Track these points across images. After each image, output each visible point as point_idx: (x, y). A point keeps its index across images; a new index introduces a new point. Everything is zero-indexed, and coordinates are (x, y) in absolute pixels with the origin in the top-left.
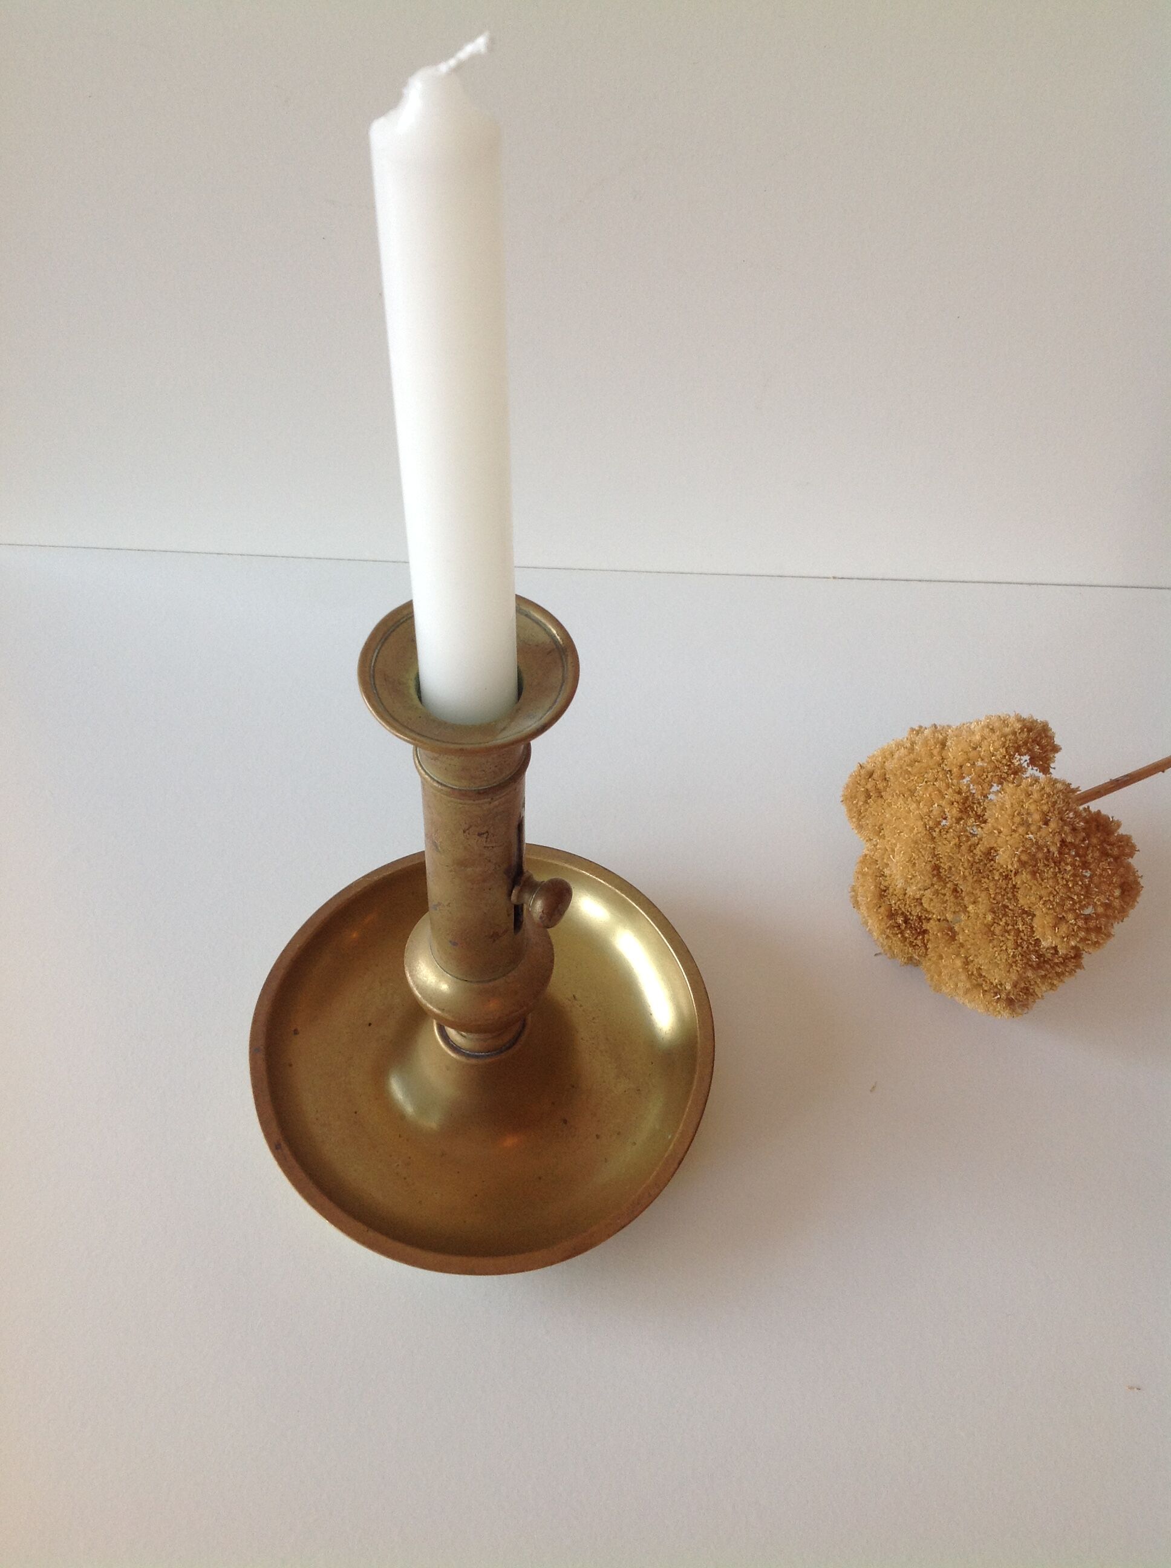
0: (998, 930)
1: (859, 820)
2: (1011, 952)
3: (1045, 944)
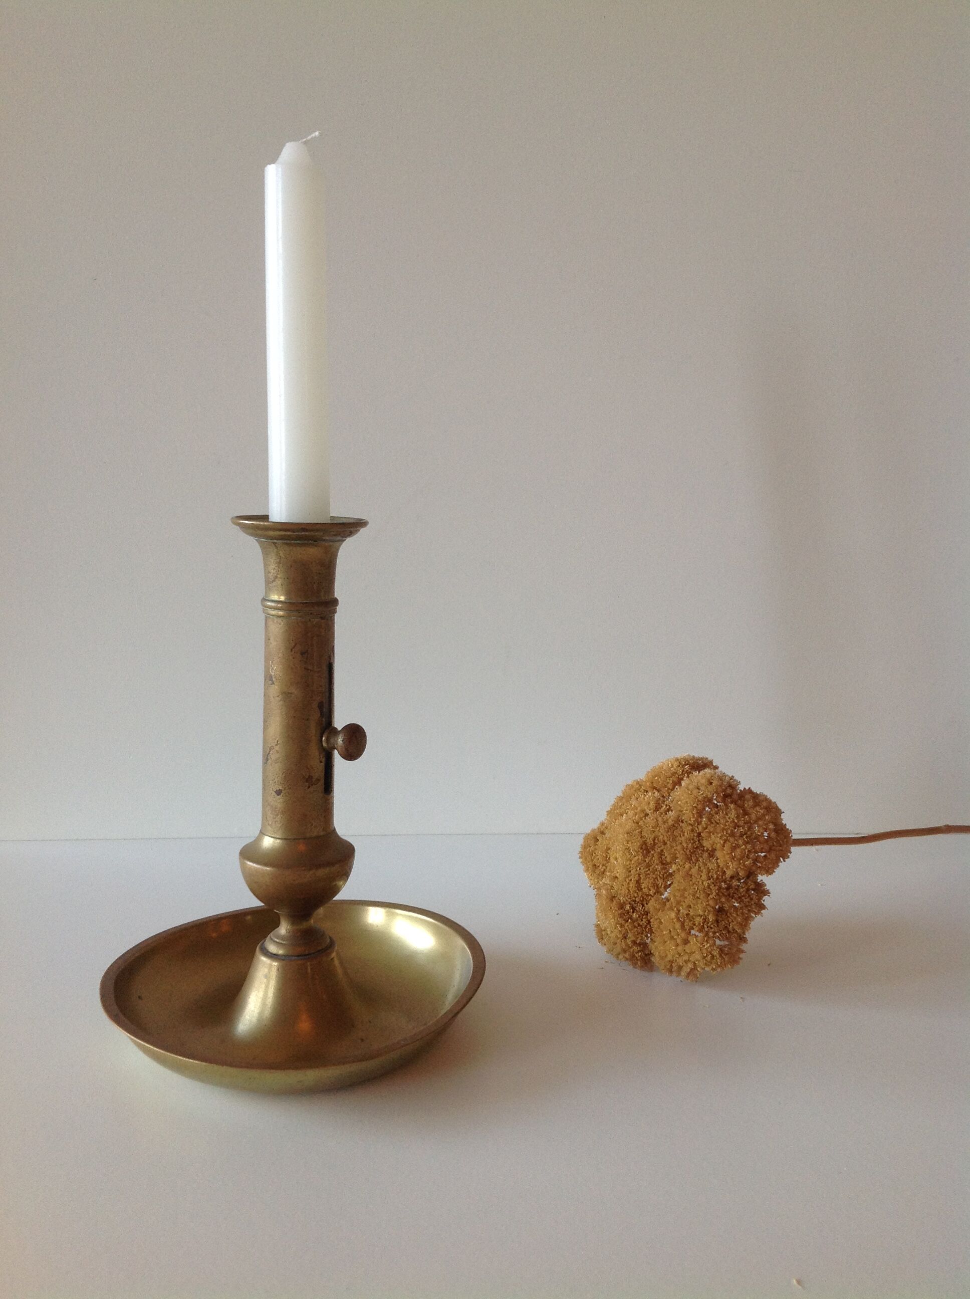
2: (706, 884)
3: (729, 873)
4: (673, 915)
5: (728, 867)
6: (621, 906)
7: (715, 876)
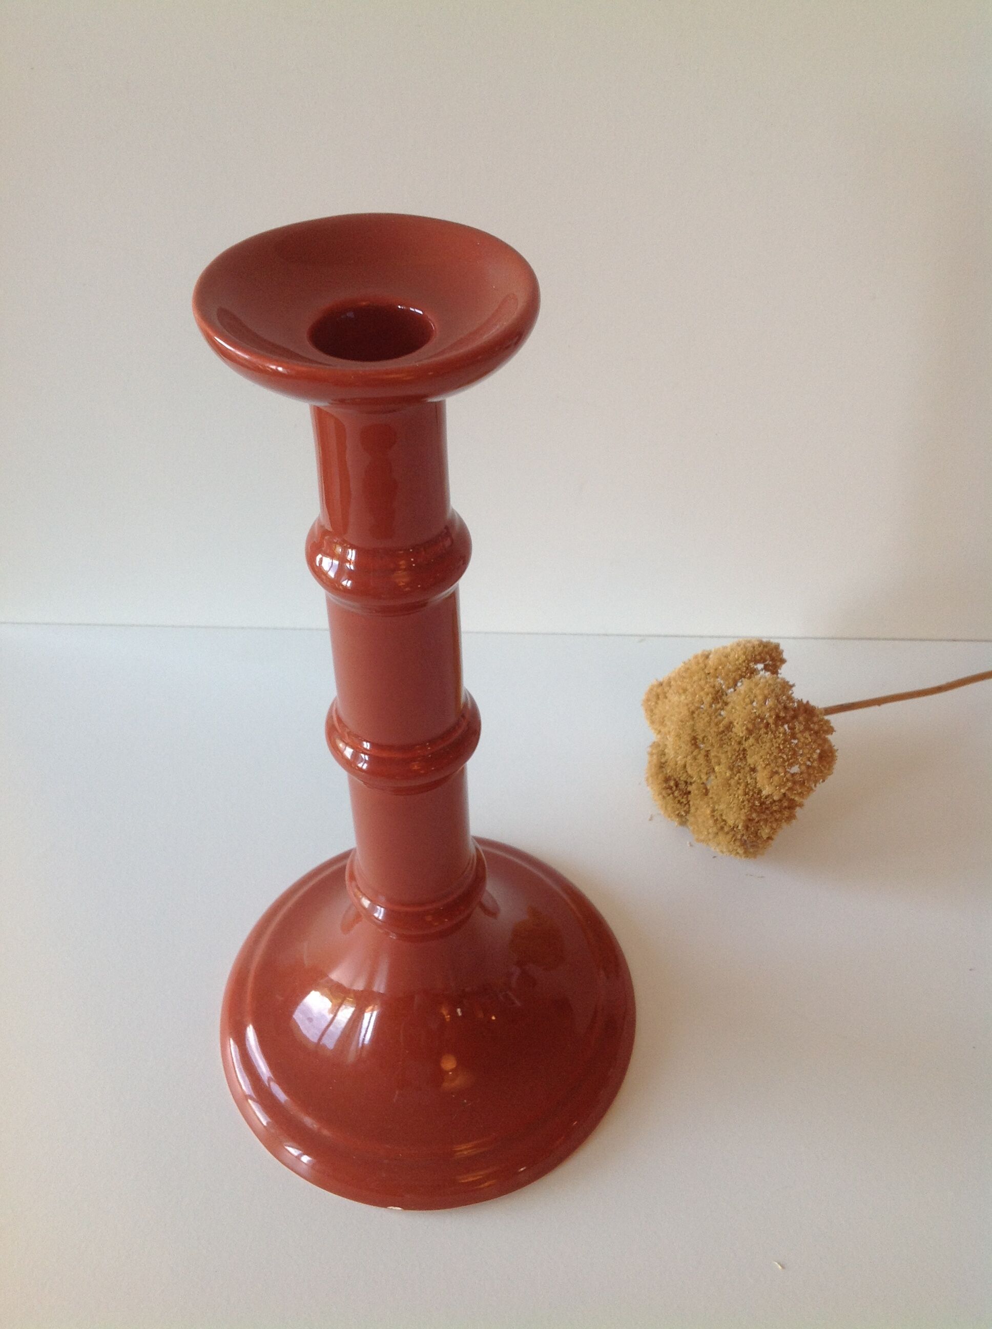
0: (732, 782)
1: (652, 716)
2: (741, 798)
3: (764, 793)
4: (708, 812)
5: (765, 789)
6: (667, 780)
7: (751, 793)
